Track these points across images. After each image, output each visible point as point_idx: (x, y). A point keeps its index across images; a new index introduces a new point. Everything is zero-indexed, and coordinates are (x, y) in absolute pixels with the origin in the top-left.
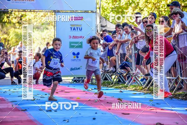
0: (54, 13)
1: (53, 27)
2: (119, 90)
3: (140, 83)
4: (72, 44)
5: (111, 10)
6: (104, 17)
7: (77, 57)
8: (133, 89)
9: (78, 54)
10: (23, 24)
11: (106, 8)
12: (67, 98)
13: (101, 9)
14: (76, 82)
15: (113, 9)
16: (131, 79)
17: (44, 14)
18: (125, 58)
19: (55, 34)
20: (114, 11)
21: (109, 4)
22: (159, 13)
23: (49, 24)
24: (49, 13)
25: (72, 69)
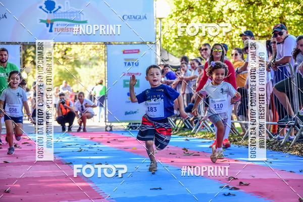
0: (104, 45)
1: (103, 62)
2: (185, 138)
3: (210, 129)
4: (126, 83)
5: (173, 40)
6: (166, 50)
8: (201, 137)
10: (68, 59)
11: (167, 38)
12: (120, 148)
13: (162, 39)
14: (132, 129)
15: (177, 40)
16: (200, 124)
17: (93, 47)
18: (192, 99)
19: (106, 70)
20: (178, 42)
21: (171, 33)
22: (232, 44)
23: (98, 59)
24: (99, 46)
25: (127, 113)
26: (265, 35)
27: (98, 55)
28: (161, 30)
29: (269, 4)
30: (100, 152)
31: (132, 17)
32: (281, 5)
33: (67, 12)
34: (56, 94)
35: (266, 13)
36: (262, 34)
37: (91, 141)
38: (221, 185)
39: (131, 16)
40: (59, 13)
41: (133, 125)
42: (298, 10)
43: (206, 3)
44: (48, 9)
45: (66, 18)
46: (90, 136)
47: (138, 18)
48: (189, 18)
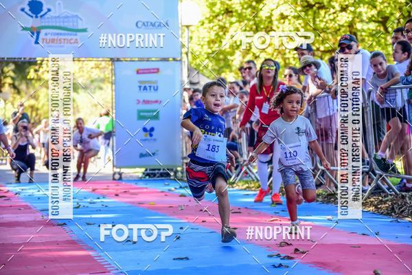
0: (111, 63)
1: (110, 85)
3: (256, 177)
4: (142, 114)
5: (206, 56)
6: (195, 69)
7: (151, 135)
8: (243, 187)
9: (152, 129)
11: (197, 53)
12: (133, 203)
13: (190, 54)
14: (150, 177)
16: (241, 170)
17: (95, 64)
19: (114, 97)
20: (211, 59)
21: (202, 46)
22: (285, 61)
23: (103, 80)
24: (103, 63)
25: (142, 155)
26: (330, 49)
27: (102, 76)
28: (189, 42)
29: (334, 8)
30: (105, 209)
31: (149, 24)
32: (350, 8)
33: (59, 17)
34: (44, 129)
35: (331, 20)
36: (325, 47)
37: (93, 193)
38: (270, 253)
39: (147, 22)
40: (48, 18)
41: (151, 172)
42: (373, 16)
43: (250, 6)
44: (32, 12)
45: (58, 25)
46: (91, 187)
47: (157, 24)
48: (227, 25)
